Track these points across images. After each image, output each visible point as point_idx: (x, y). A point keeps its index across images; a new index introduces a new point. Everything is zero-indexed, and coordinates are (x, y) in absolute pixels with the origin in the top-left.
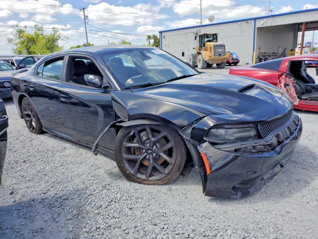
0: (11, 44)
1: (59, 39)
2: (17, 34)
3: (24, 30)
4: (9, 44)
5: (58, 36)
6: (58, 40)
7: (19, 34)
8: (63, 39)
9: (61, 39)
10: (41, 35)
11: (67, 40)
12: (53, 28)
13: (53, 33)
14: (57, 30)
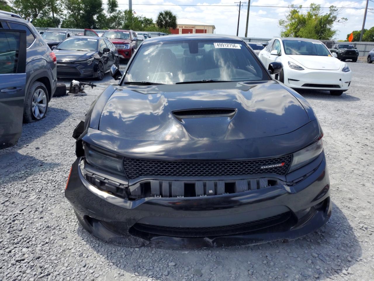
0: (282, 27)
1: (335, 20)
2: (289, 15)
3: (298, 11)
4: (280, 26)
5: (333, 17)
6: (333, 22)
7: (292, 15)
8: (339, 21)
9: (337, 20)
10: (315, 15)
11: (344, 23)
12: (330, 7)
13: (329, 13)
14: (336, 9)
